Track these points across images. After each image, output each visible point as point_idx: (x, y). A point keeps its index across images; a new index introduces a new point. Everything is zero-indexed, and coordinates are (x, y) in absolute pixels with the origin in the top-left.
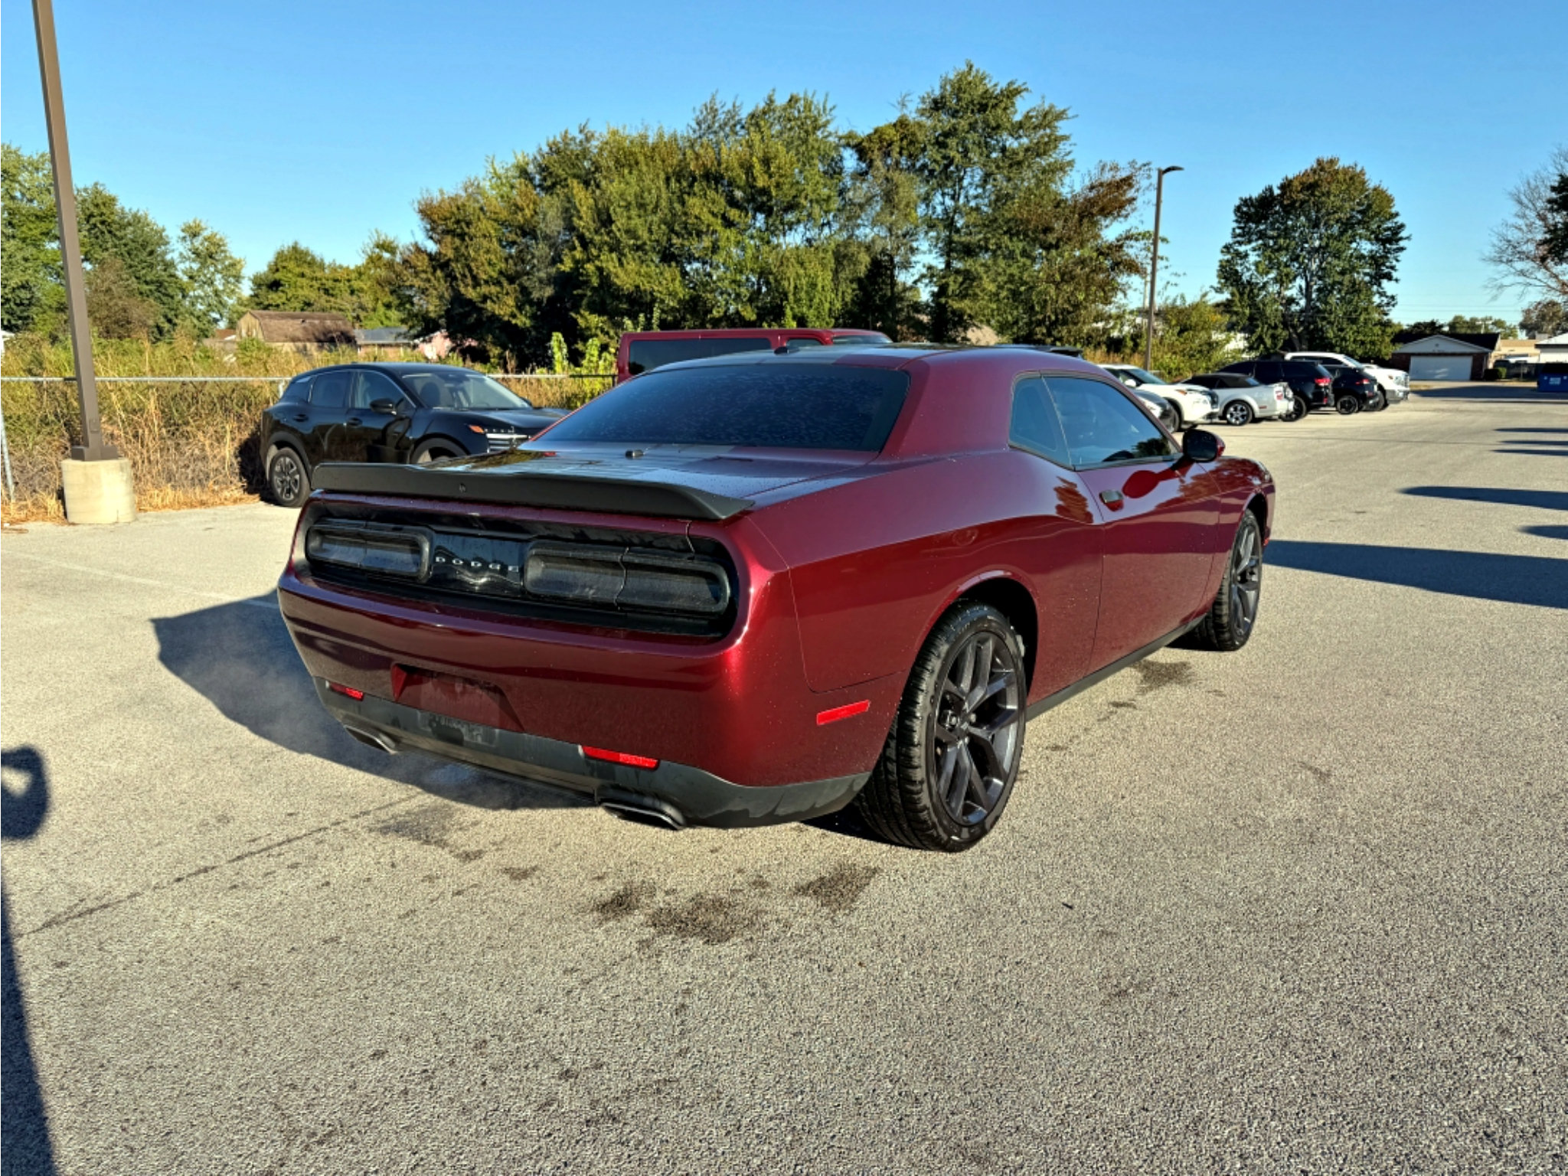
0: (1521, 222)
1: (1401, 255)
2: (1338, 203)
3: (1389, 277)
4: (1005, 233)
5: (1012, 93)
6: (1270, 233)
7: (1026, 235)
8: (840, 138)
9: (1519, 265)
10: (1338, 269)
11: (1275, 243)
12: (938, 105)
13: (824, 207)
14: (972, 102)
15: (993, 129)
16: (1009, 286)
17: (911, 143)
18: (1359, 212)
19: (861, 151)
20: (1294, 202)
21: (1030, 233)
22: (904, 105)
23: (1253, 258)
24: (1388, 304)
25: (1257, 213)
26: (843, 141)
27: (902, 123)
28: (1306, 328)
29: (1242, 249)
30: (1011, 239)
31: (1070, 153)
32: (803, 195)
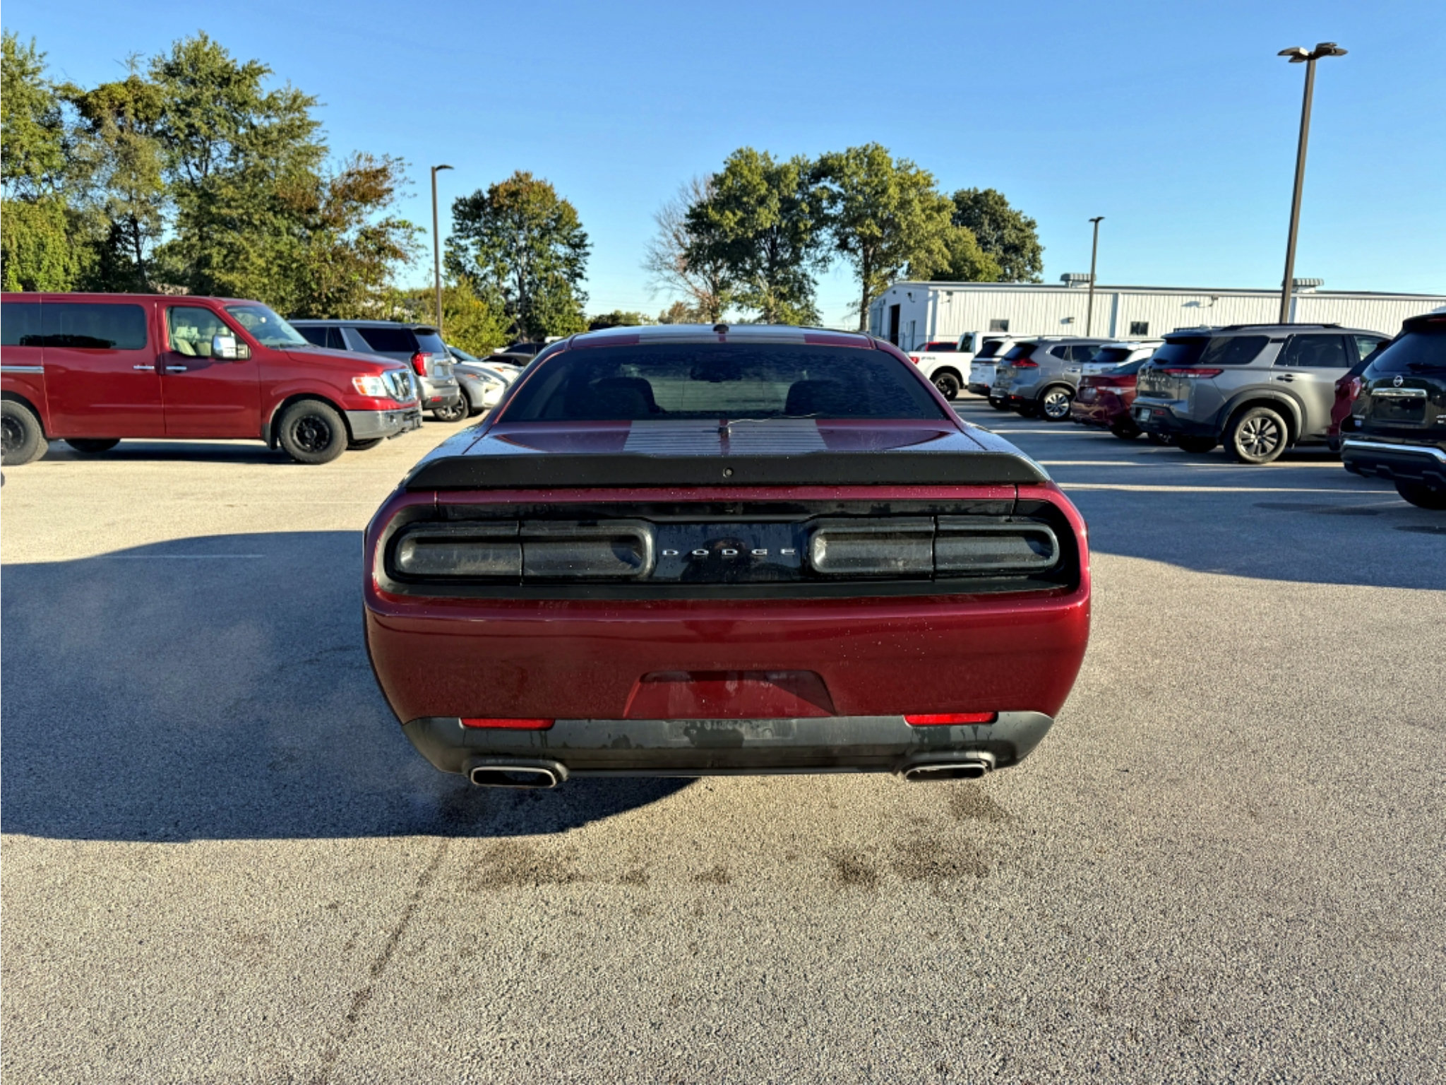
0: (664, 240)
1: (588, 259)
2: (537, 211)
3: (580, 276)
4: (269, 209)
5: (253, 72)
6: (485, 231)
7: (291, 215)
8: (56, 89)
9: (667, 273)
10: (543, 267)
11: (490, 240)
12: (172, 71)
13: (46, 161)
14: (212, 74)
15: (241, 105)
16: (279, 262)
17: (148, 106)
18: (553, 220)
19: (84, 106)
20: (502, 206)
21: (295, 212)
22: (133, 65)
23: (473, 251)
24: (583, 299)
25: (471, 212)
26: (59, 93)
27: (132, 84)
28: (524, 316)
29: (463, 242)
30: (275, 216)
31: (324, 139)
32: (17, 145)
